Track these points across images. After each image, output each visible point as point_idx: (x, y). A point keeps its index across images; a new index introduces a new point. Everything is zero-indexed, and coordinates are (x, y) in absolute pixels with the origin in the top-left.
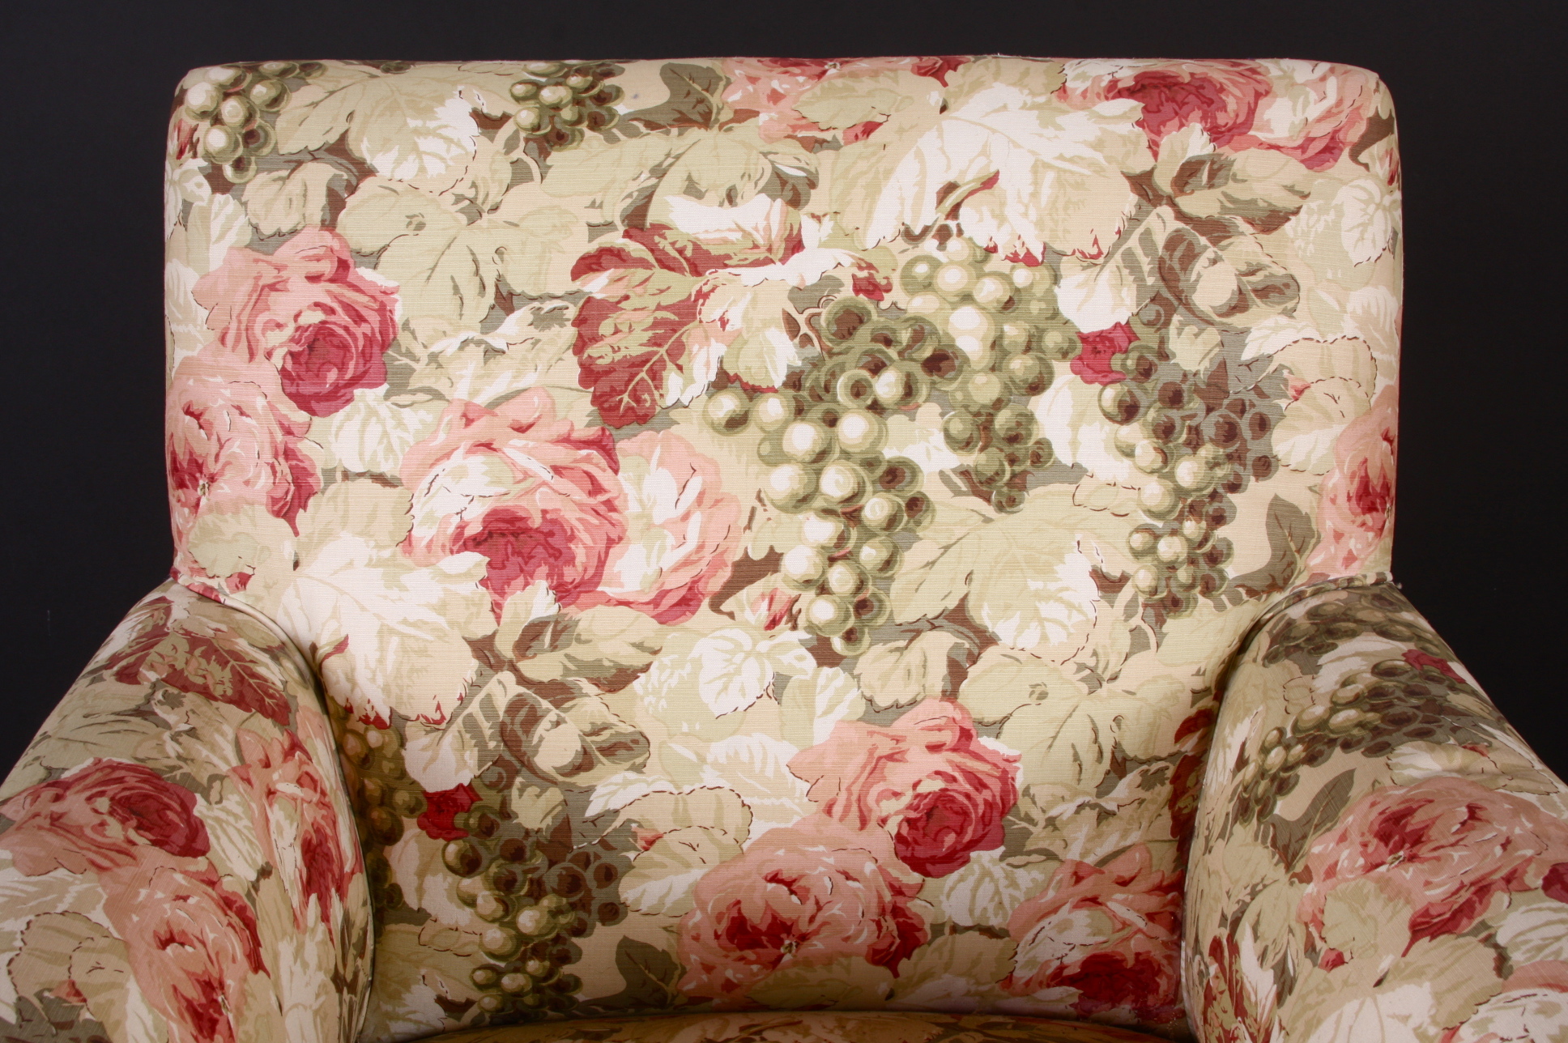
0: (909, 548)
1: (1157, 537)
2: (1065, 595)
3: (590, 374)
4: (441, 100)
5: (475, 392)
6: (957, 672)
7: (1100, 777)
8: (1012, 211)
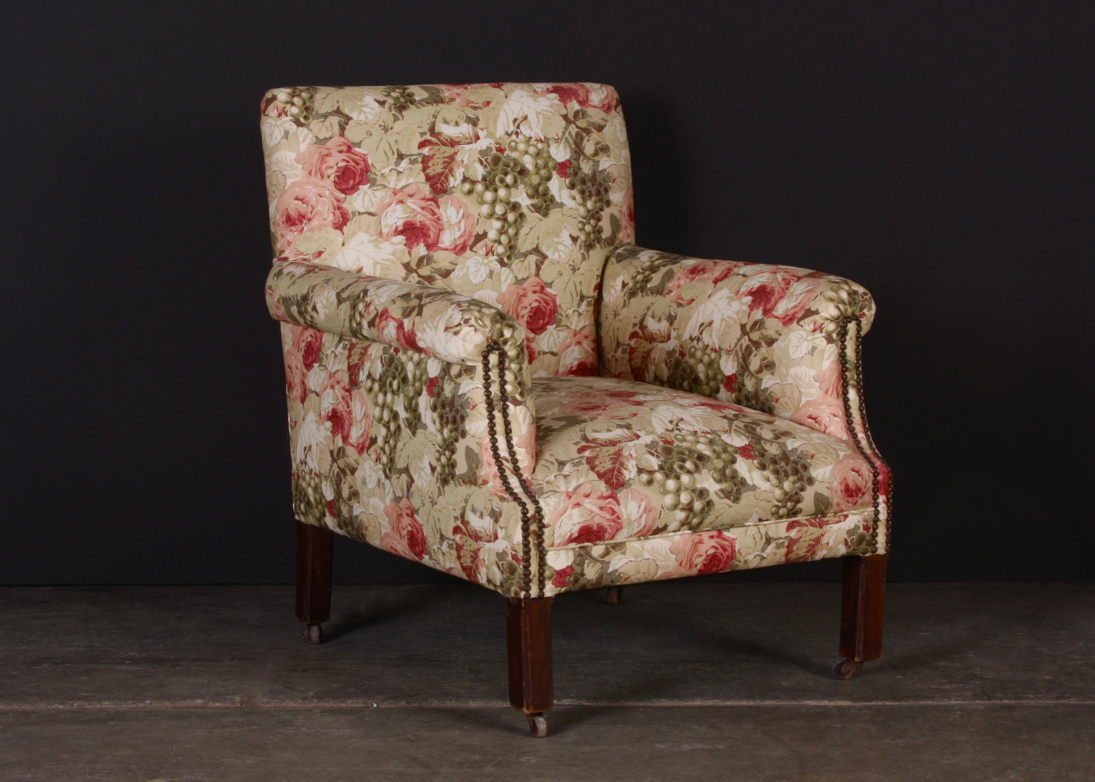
0: (521, 229)
1: (584, 225)
2: (564, 243)
3: (428, 178)
4: (363, 97)
5: (396, 185)
6: (538, 268)
7: (578, 301)
8: (534, 126)
